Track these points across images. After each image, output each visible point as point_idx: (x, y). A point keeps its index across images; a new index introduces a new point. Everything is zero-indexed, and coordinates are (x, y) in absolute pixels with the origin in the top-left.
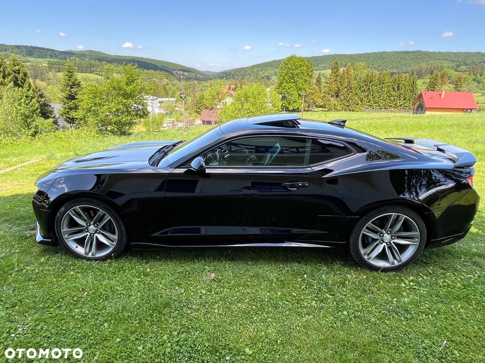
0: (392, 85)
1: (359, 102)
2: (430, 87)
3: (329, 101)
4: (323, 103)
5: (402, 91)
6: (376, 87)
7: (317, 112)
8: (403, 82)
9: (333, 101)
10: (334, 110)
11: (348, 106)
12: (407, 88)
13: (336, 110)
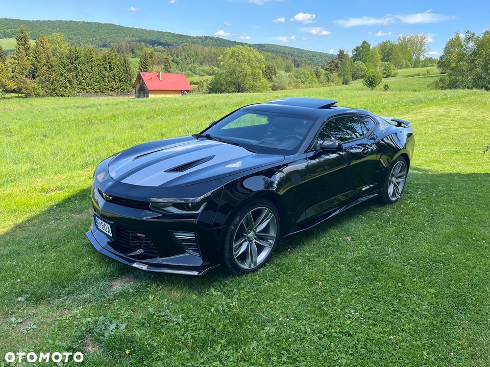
0: (103, 64)
1: (68, 85)
2: (142, 67)
3: (25, 82)
4: (16, 87)
5: (115, 71)
6: (84, 66)
7: (10, 100)
8: (114, 61)
9: (32, 84)
10: (34, 96)
11: (54, 90)
12: (120, 68)
13: (38, 95)
